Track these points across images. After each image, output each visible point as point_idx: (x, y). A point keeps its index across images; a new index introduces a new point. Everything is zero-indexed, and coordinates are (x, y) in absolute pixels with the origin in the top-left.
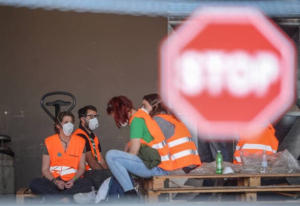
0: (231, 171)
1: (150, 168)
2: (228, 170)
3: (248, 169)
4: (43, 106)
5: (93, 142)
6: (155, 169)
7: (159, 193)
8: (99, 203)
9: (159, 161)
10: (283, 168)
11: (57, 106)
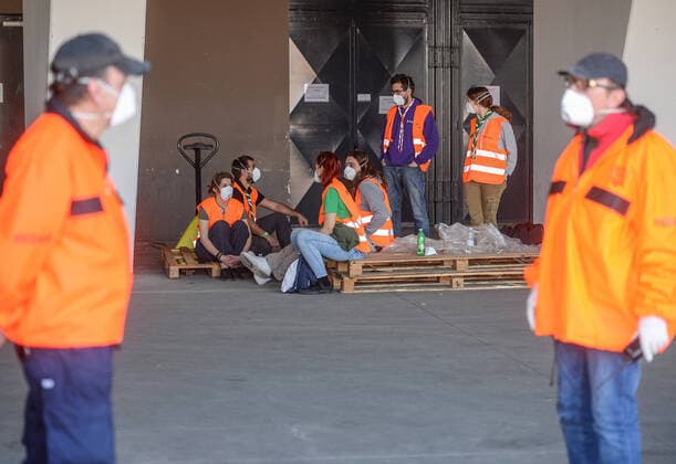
0: (435, 252)
1: (347, 249)
2: (431, 251)
3: (451, 248)
4: (180, 150)
5: (248, 198)
6: (353, 251)
7: (355, 280)
8: (287, 292)
9: (358, 242)
10: (490, 247)
11: (197, 151)
